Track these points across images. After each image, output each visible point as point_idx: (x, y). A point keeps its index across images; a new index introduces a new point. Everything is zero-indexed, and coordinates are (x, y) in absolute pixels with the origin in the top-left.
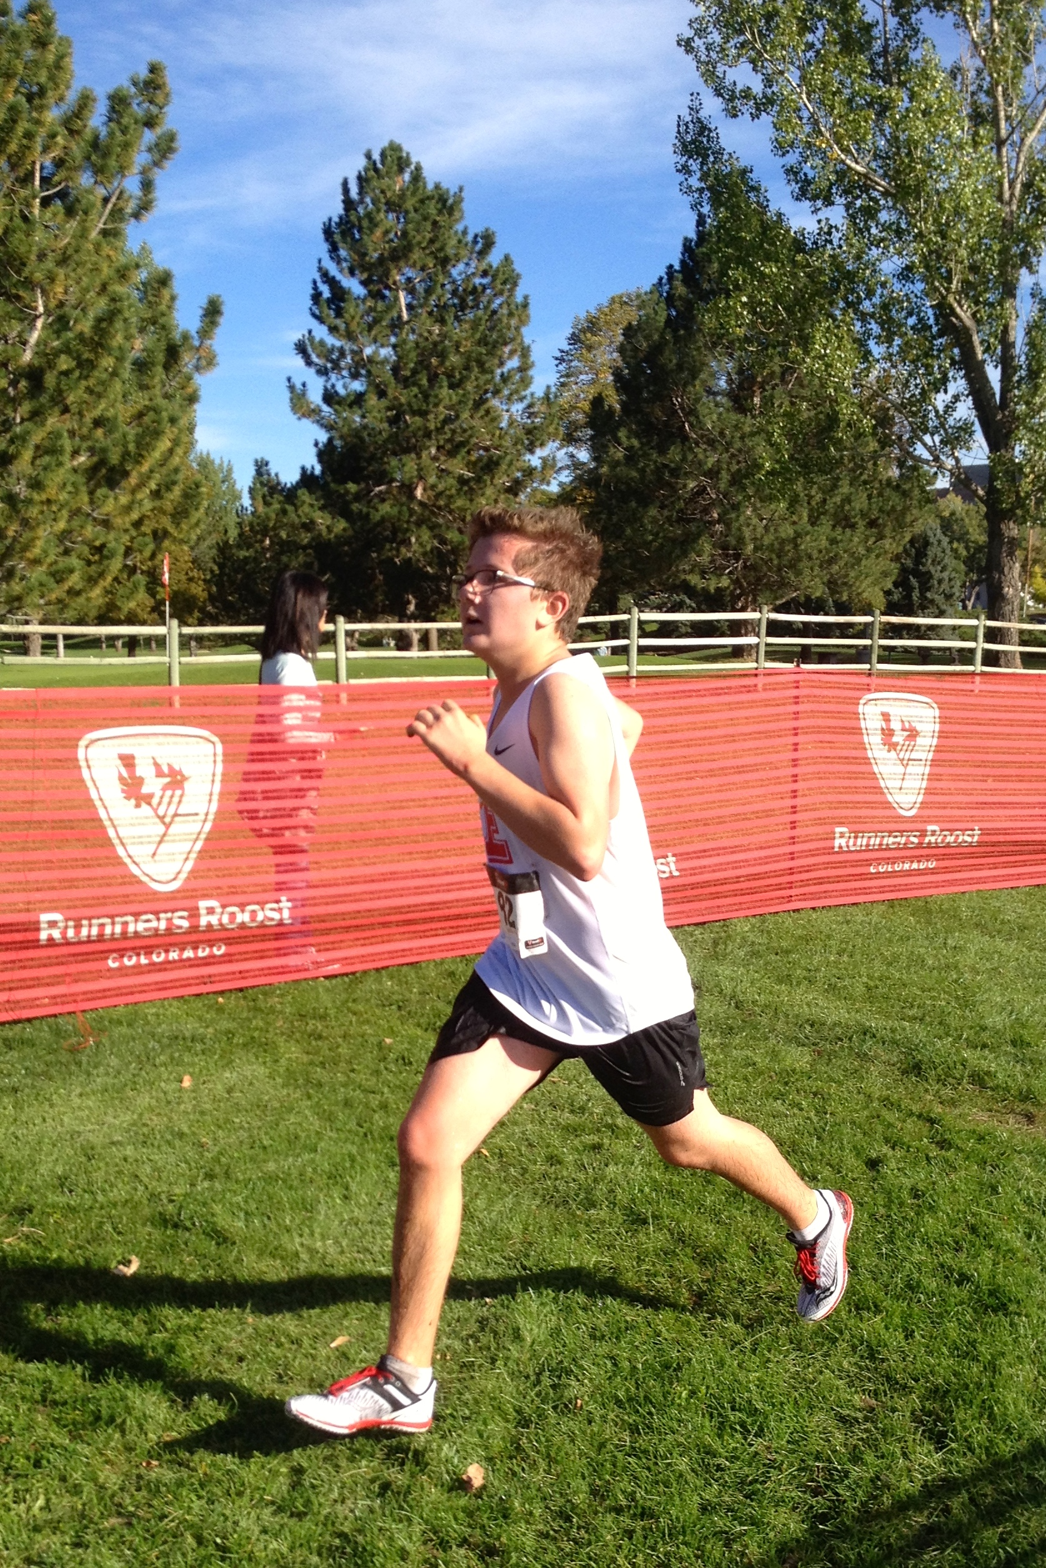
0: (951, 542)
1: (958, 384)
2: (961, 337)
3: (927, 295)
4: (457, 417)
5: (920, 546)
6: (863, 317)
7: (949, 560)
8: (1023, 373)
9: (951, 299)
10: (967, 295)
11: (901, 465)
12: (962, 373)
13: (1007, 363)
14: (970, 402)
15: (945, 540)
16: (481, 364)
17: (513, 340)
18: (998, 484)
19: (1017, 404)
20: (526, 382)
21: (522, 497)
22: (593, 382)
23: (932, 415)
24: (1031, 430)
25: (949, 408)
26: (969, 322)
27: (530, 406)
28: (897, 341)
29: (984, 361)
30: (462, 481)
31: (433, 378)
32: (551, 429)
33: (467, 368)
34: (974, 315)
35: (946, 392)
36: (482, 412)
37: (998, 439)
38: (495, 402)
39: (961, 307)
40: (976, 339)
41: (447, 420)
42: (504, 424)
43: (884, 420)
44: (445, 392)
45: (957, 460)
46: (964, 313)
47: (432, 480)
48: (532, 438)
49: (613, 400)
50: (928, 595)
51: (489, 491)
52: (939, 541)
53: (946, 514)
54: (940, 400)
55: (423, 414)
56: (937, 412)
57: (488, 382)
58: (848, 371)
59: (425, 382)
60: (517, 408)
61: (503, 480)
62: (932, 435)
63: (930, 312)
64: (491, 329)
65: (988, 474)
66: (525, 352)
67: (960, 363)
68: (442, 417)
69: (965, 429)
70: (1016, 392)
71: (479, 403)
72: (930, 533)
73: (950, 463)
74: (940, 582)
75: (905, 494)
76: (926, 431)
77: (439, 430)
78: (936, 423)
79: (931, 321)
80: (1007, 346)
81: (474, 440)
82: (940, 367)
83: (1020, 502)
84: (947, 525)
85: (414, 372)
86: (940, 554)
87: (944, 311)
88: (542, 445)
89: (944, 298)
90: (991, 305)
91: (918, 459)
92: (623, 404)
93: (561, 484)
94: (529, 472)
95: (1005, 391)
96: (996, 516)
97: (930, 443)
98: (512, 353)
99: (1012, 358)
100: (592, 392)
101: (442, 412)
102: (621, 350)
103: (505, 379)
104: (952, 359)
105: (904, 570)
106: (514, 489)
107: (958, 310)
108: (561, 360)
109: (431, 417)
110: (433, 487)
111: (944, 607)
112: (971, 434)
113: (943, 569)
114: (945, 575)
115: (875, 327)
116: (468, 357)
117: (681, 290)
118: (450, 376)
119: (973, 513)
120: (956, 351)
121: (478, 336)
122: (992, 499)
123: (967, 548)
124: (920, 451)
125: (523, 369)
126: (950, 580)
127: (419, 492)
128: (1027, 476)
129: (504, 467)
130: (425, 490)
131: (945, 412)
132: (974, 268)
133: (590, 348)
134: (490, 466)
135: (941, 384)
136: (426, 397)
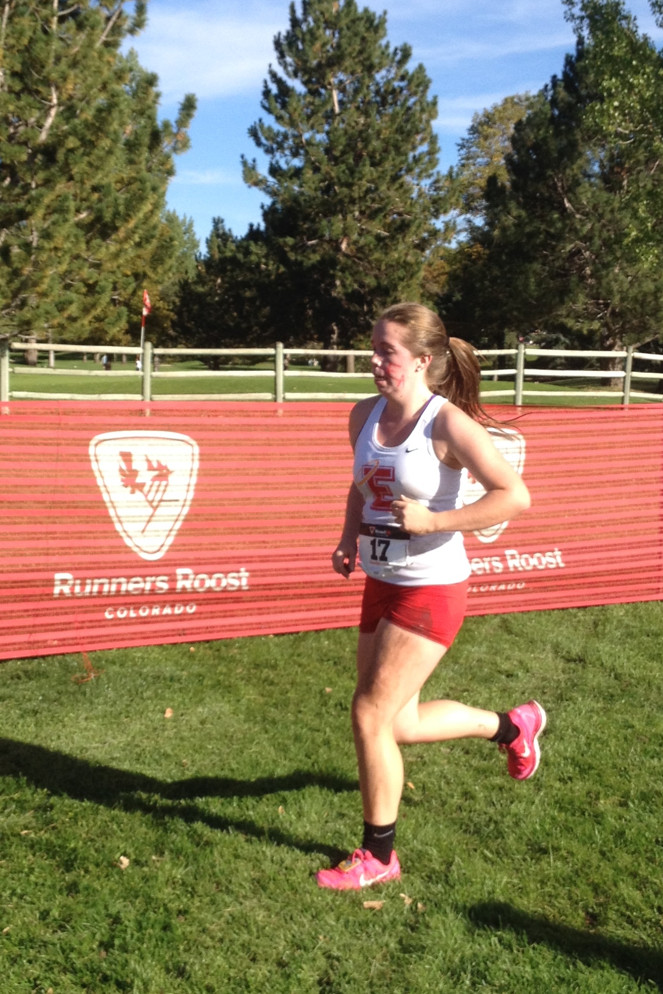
4: (377, 189)
16: (397, 148)
17: (424, 130)
20: (433, 163)
21: (427, 252)
22: (488, 164)
27: (436, 181)
30: (379, 238)
31: (358, 158)
32: (453, 200)
33: (386, 151)
36: (397, 185)
38: (408, 179)
41: (368, 191)
42: (414, 195)
44: (367, 169)
47: (355, 237)
48: (437, 206)
49: (505, 179)
51: (401, 247)
55: (349, 185)
57: (402, 162)
59: (351, 161)
60: (426, 183)
61: (412, 239)
64: (407, 121)
66: (433, 140)
68: (364, 189)
71: (395, 178)
77: (362, 199)
81: (390, 207)
85: (343, 153)
88: (445, 212)
92: (514, 184)
93: (459, 243)
94: (434, 233)
98: (423, 140)
100: (488, 172)
101: (365, 184)
102: (514, 140)
103: (416, 160)
106: (421, 246)
108: (462, 146)
109: (355, 188)
110: (355, 242)
116: (386, 141)
117: (563, 94)
118: (371, 156)
121: (395, 126)
125: (432, 152)
127: (344, 246)
129: (413, 228)
130: (348, 245)
133: (486, 138)
134: (403, 227)
136: (352, 172)
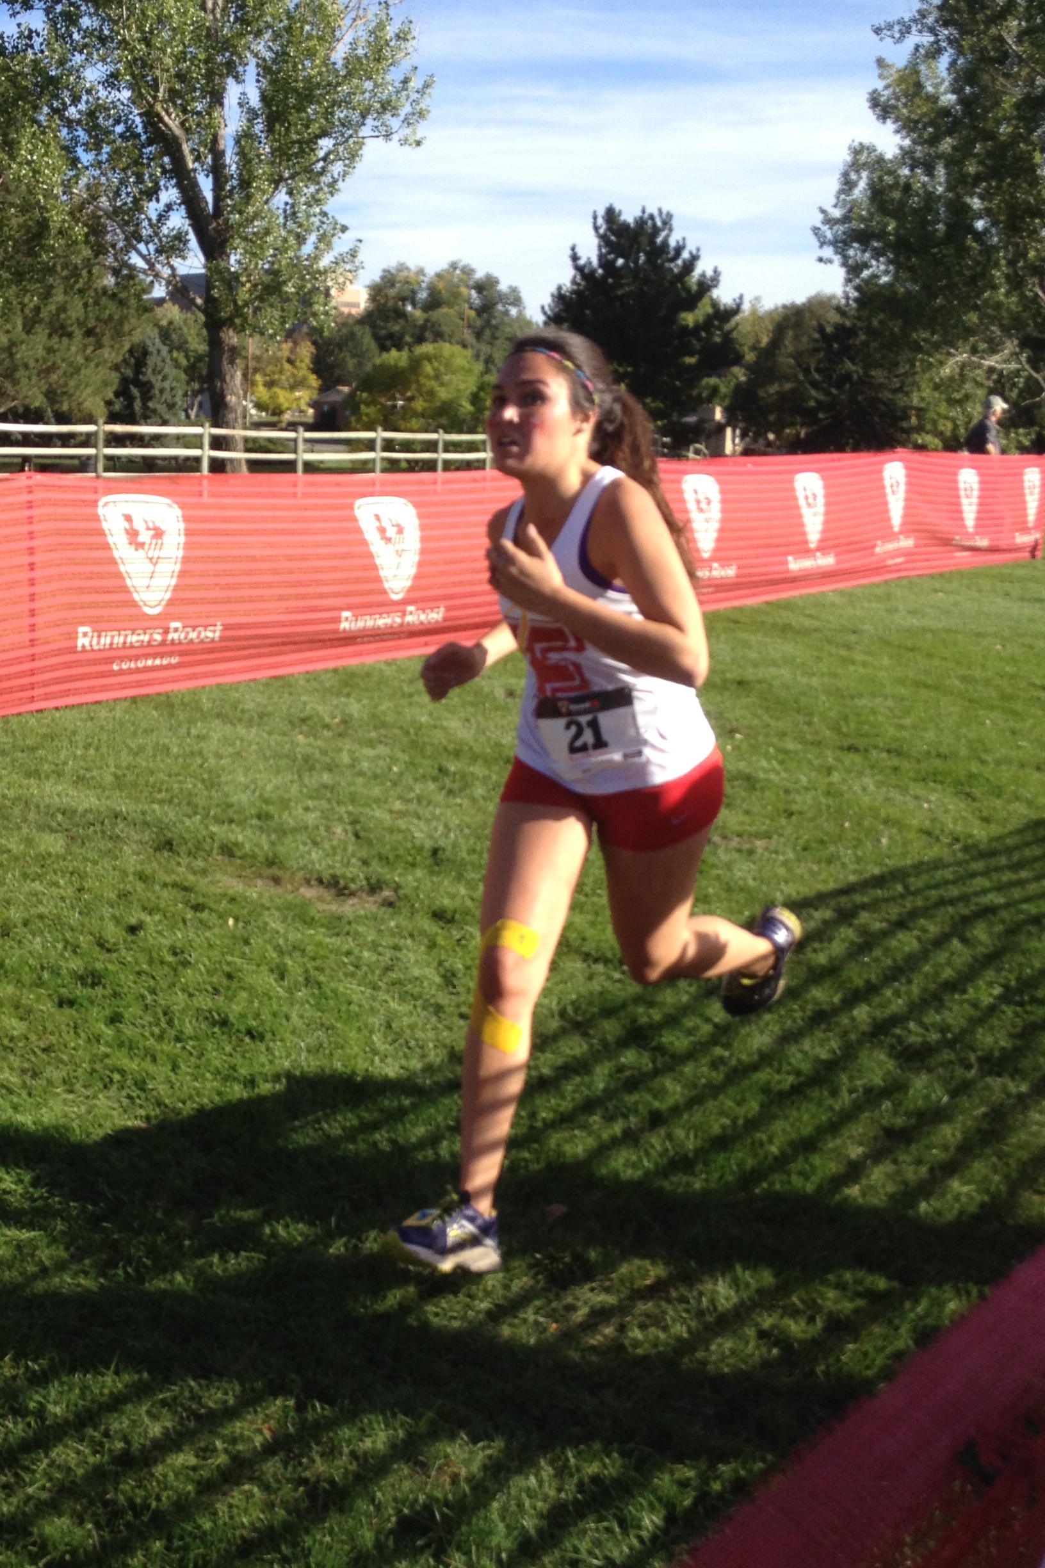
0: (170, 351)
1: (170, 194)
2: (171, 146)
3: (134, 103)
5: (139, 356)
6: (70, 123)
7: (169, 370)
8: (235, 182)
9: (158, 107)
10: (175, 104)
11: (116, 272)
12: (173, 182)
13: (217, 171)
14: (183, 210)
15: (165, 350)
18: (215, 293)
19: (231, 212)
23: (145, 223)
24: (245, 239)
25: (162, 217)
26: (178, 132)
28: (106, 149)
29: (195, 170)
34: (182, 124)
35: (158, 200)
37: (213, 247)
39: (169, 115)
40: (186, 148)
43: (96, 229)
45: (173, 268)
46: (172, 122)
50: (151, 405)
52: (159, 351)
53: (164, 323)
54: (153, 209)
56: (150, 220)
58: (57, 178)
62: (147, 243)
63: (138, 120)
65: (204, 283)
67: (171, 171)
69: (180, 237)
70: (229, 202)
72: (149, 343)
73: (166, 272)
74: (162, 391)
75: (122, 303)
76: (140, 239)
78: (150, 231)
79: (140, 130)
80: (218, 155)
82: (151, 175)
83: (238, 311)
84: (165, 334)
86: (159, 364)
87: (151, 119)
89: (152, 106)
90: (199, 113)
91: (132, 268)
95: (217, 199)
96: (214, 325)
97: (145, 252)
99: (224, 166)
104: (162, 166)
105: (125, 381)
107: (166, 118)
111: (167, 417)
112: (186, 242)
113: (164, 378)
114: (167, 384)
115: (81, 133)
119: (191, 322)
120: (166, 159)
122: (211, 307)
123: (187, 357)
124: (136, 260)
126: (172, 389)
128: (243, 285)
131: (159, 220)
132: (181, 77)
135: (152, 193)
